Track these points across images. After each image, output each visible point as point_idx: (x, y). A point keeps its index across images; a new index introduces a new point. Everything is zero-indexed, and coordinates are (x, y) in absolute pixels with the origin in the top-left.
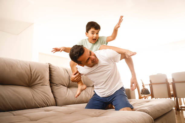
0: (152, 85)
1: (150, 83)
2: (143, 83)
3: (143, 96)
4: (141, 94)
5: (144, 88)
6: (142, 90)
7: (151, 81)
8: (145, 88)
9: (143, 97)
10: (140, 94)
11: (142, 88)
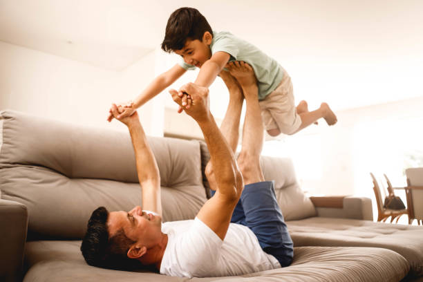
0: (410, 191)
1: (406, 185)
2: (388, 183)
3: (388, 212)
4: (385, 207)
5: (392, 195)
6: (386, 199)
7: (408, 181)
8: (394, 196)
9: (388, 216)
10: (382, 207)
11: (388, 194)
